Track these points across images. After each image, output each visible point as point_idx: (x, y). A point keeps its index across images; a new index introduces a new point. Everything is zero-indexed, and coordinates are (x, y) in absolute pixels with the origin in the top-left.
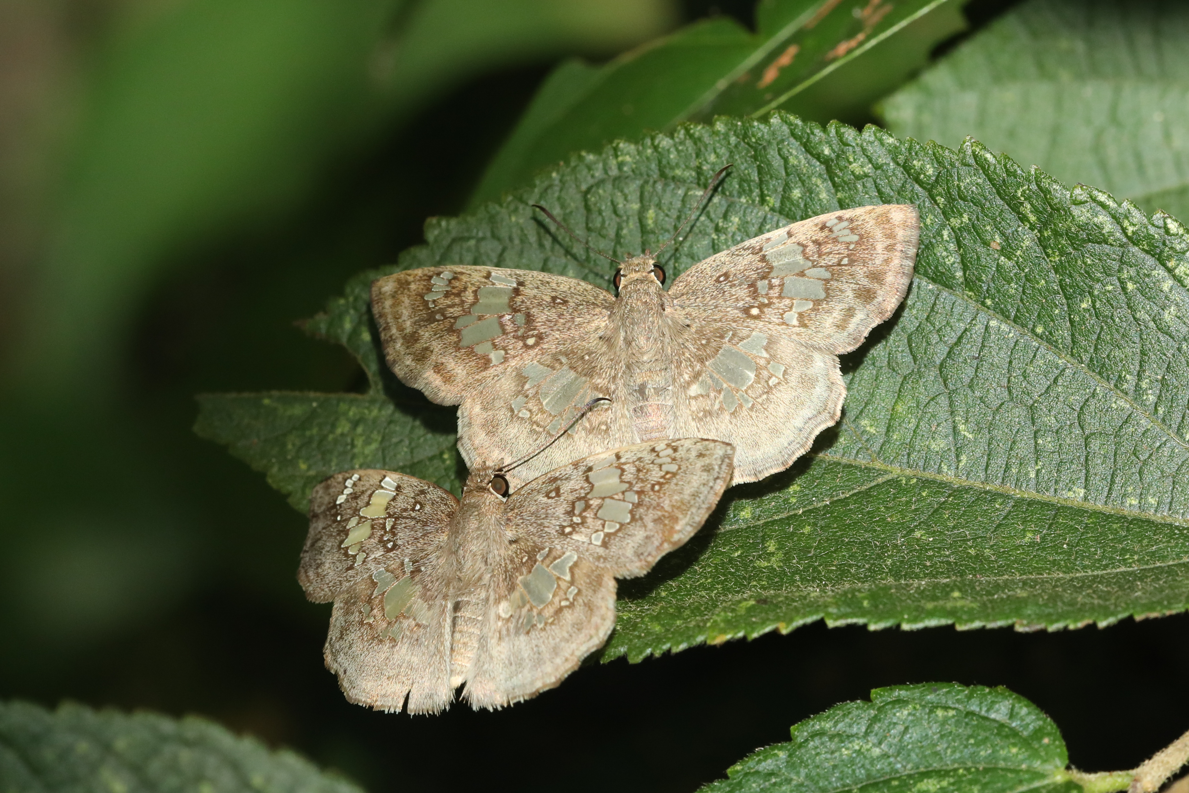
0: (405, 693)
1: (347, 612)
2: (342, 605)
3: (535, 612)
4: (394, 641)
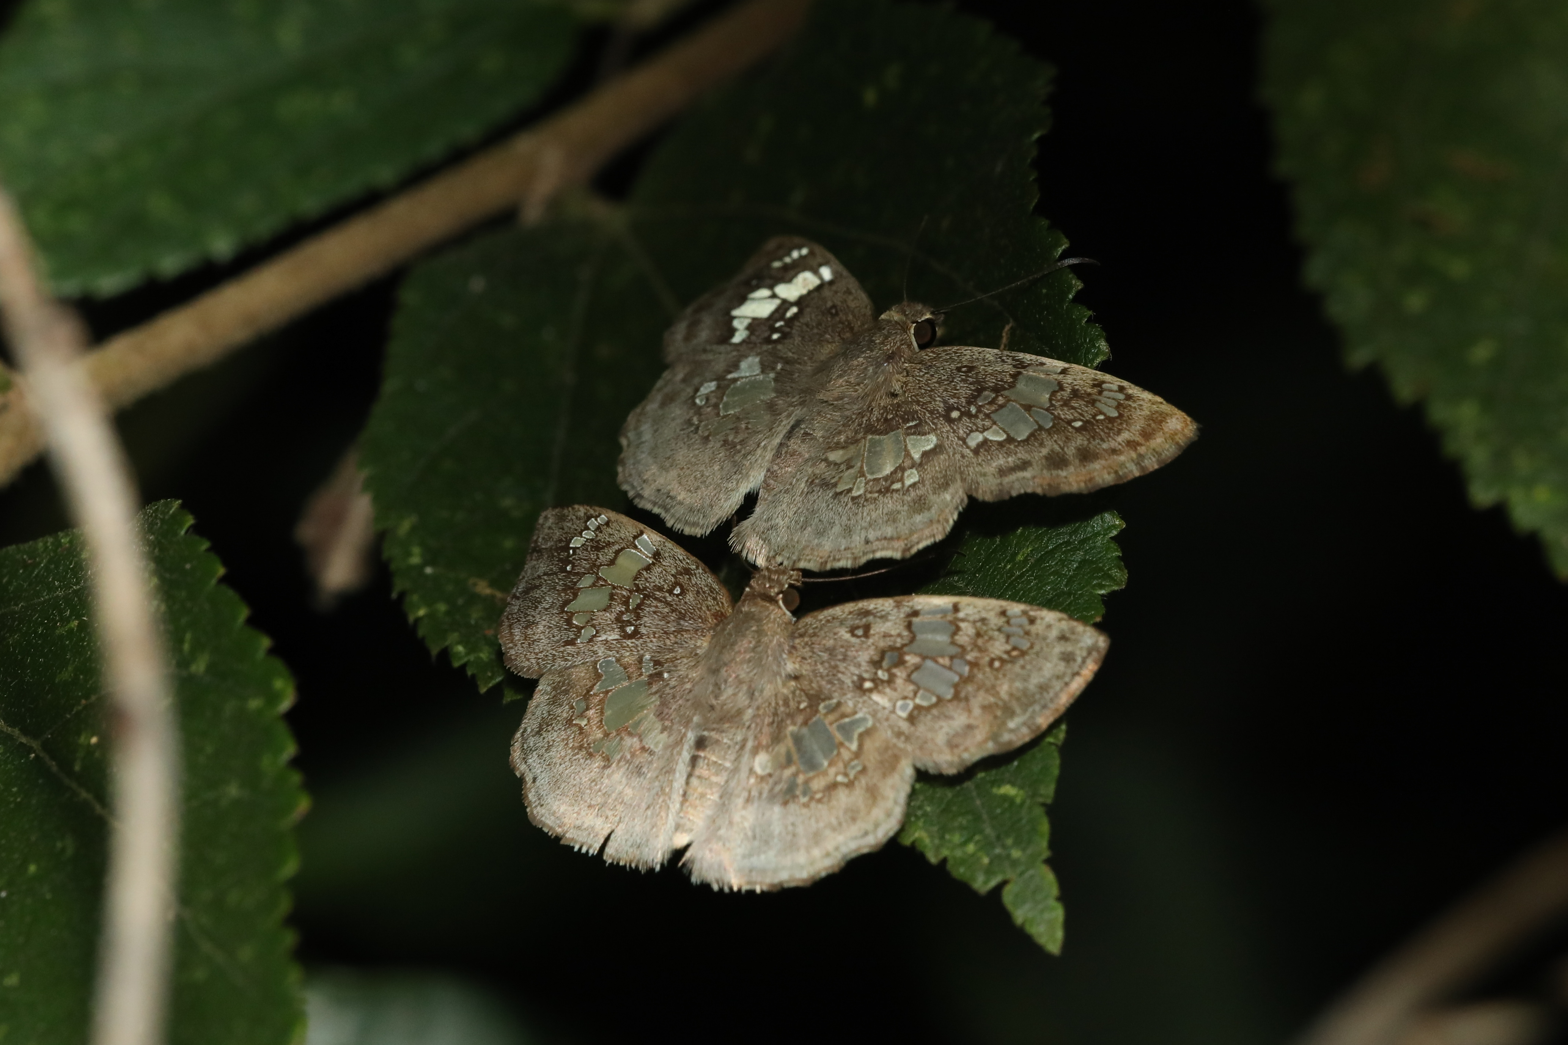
0: (606, 833)
1: (554, 701)
2: (549, 689)
3: (801, 779)
4: (608, 760)
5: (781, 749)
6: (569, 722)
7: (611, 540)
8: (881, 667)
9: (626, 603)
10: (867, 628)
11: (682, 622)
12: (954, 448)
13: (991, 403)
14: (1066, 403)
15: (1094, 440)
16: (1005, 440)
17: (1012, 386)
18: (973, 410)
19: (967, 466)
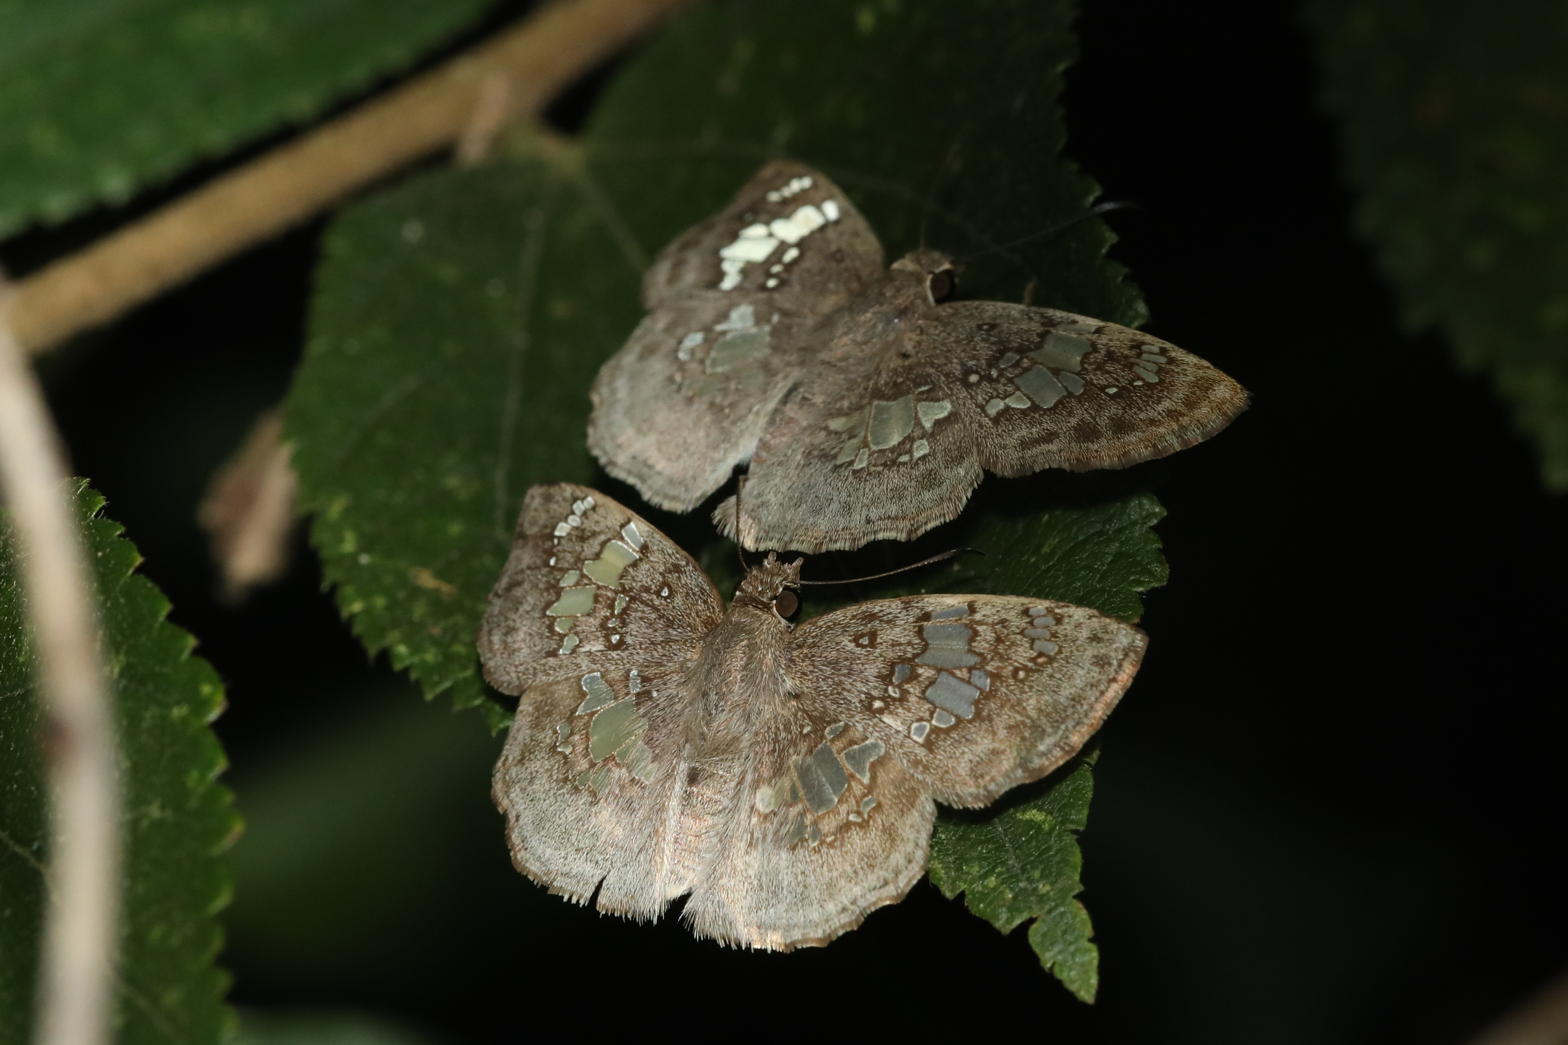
0: (596, 880)
1: (536, 725)
2: (531, 709)
3: (809, 819)
4: (595, 795)
5: (786, 783)
6: (553, 748)
7: (597, 529)
8: (891, 683)
9: (611, 607)
10: (873, 635)
11: (670, 630)
12: (971, 417)
13: (1017, 365)
14: (1100, 367)
15: (1131, 409)
16: (1028, 408)
17: (1039, 346)
18: (994, 373)
19: (985, 437)
